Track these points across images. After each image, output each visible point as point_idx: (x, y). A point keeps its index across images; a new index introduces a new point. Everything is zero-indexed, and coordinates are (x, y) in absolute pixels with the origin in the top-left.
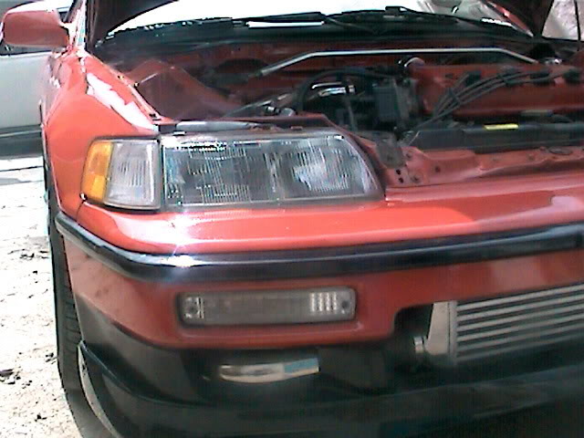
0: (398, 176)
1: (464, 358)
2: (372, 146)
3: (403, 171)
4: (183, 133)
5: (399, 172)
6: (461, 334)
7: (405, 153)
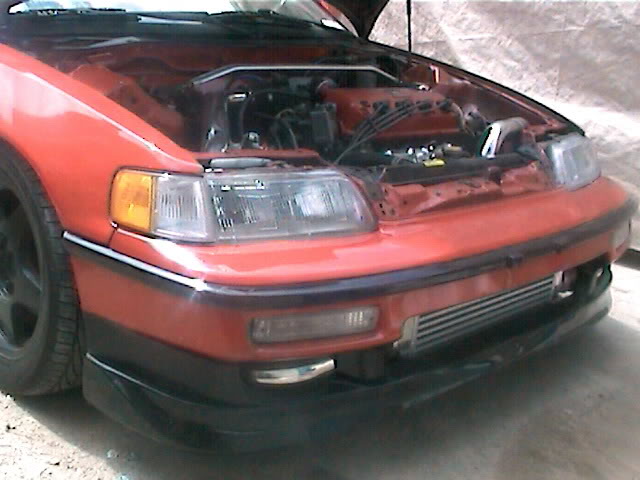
0: (381, 210)
1: (422, 348)
2: (361, 182)
3: (384, 204)
4: (220, 170)
5: (381, 205)
6: (420, 331)
7: (383, 189)
